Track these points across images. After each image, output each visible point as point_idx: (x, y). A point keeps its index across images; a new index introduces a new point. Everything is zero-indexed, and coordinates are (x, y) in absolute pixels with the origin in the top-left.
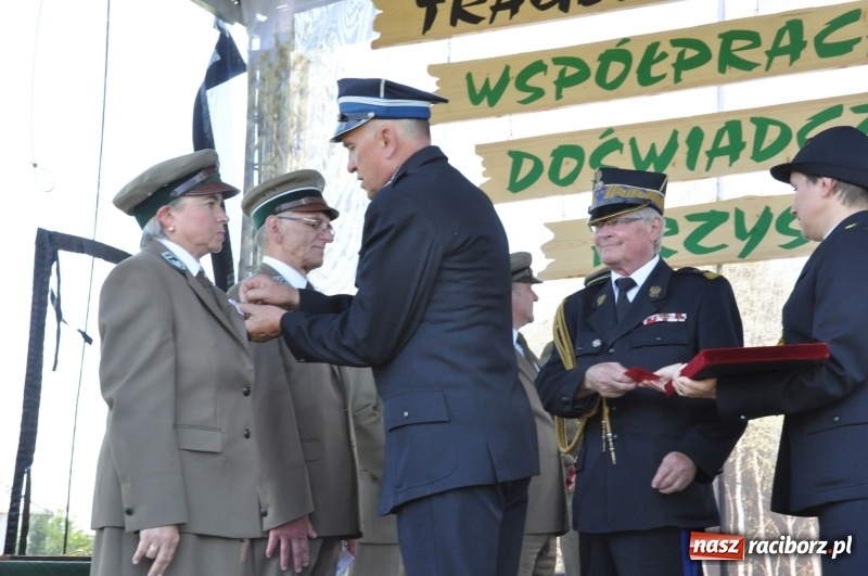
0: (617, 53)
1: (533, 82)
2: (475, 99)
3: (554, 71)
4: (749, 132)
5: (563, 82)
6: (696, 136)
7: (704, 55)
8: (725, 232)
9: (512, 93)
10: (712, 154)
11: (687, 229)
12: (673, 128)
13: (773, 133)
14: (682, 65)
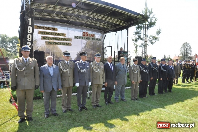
0: (49, 33)
1: (45, 33)
2: (41, 33)
3: (46, 33)
4: (56, 38)
5: (46, 34)
6: (54, 38)
7: (54, 34)
8: (55, 43)
9: (43, 33)
10: (54, 39)
11: (53, 43)
12: (52, 37)
13: (57, 39)
14: (53, 34)
